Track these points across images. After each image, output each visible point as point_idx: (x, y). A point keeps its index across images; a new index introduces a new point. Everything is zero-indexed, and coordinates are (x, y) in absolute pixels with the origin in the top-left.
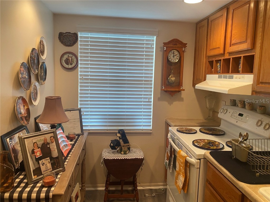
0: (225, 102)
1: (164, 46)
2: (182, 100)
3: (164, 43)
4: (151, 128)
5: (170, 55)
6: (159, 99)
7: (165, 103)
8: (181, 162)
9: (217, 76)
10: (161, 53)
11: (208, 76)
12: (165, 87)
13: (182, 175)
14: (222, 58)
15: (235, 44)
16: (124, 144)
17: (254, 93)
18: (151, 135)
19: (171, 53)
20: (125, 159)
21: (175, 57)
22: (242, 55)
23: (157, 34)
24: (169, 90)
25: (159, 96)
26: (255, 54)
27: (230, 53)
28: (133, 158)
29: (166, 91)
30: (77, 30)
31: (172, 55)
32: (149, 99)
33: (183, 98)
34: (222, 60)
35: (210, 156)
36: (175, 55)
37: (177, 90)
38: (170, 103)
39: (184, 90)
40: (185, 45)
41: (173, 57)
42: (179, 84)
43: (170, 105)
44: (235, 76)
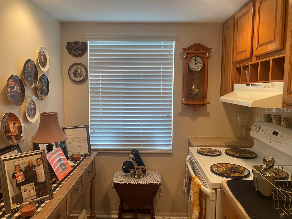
0: (259, 117)
1: (184, 53)
2: (208, 115)
3: (184, 49)
4: (171, 148)
5: (191, 63)
6: (180, 114)
7: (187, 120)
8: (195, 192)
9: (244, 85)
10: (181, 61)
11: (236, 86)
12: (186, 100)
13: (196, 208)
14: (249, 63)
15: (262, 45)
16: (138, 166)
17: (285, 105)
18: (171, 156)
19: (192, 60)
20: (138, 183)
21: (198, 65)
22: (271, 58)
23: (176, 39)
24: (190, 103)
25: (180, 110)
26: (284, 55)
27: (258, 57)
28: (147, 183)
29: (187, 105)
30: (86, 39)
31: (194, 62)
32: (168, 114)
33: (209, 113)
34: (250, 66)
35: (227, 186)
36: (198, 63)
37: (201, 103)
38: (194, 119)
39: (209, 103)
40: (209, 50)
41: (195, 64)
42: (204, 96)
43: (194, 121)
44: (264, 84)
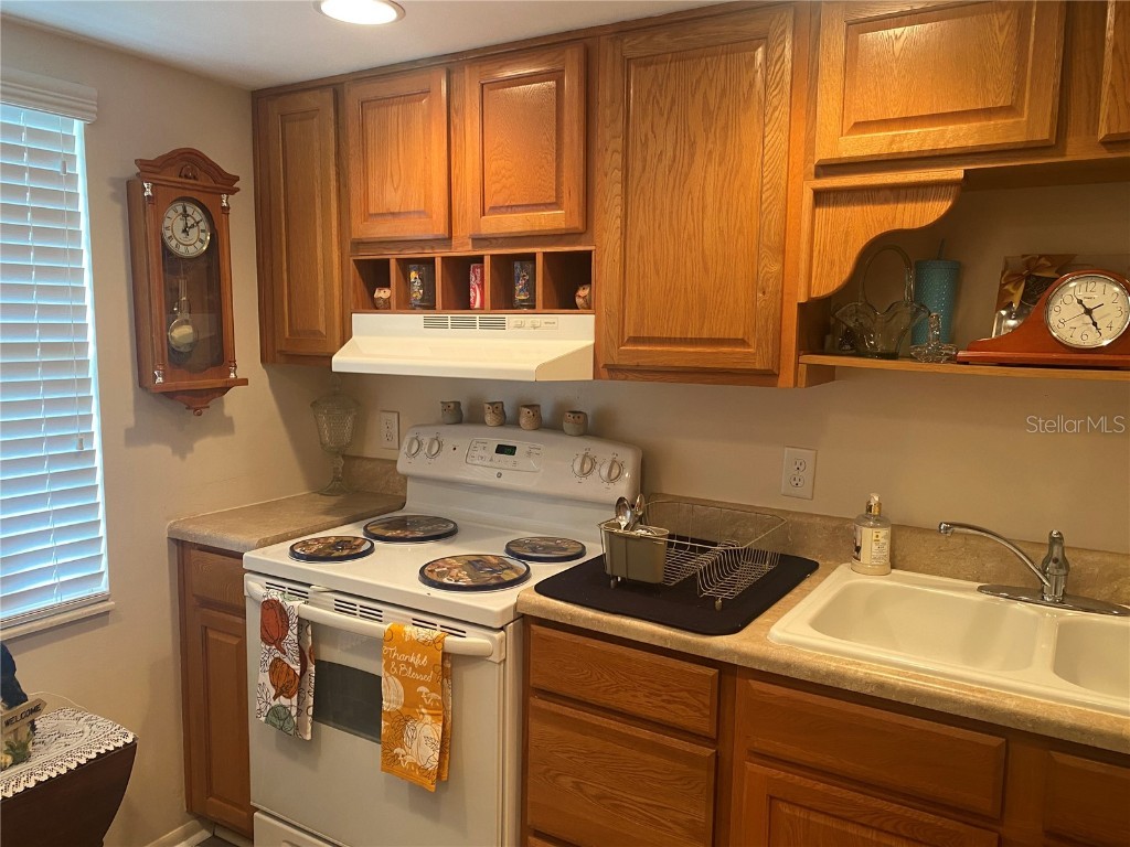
0: (396, 415)
1: (142, 176)
2: (227, 426)
3: (141, 163)
4: (103, 587)
5: (167, 223)
6: (133, 437)
7: (160, 453)
8: (420, 670)
9: (417, 319)
11: (360, 321)
12: (164, 377)
13: (428, 718)
14: (438, 254)
16: (10, 708)
19: (171, 213)
20: (38, 783)
21: (193, 233)
22: (539, 250)
23: (94, 112)
24: (185, 384)
25: (130, 420)
26: (593, 248)
27: (478, 240)
28: (83, 761)
29: (169, 395)
31: (179, 224)
32: (81, 441)
33: (231, 419)
34: (438, 260)
35: (542, 598)
36: (193, 226)
37: (219, 383)
38: (182, 450)
39: (245, 382)
40: (228, 184)
41: (185, 231)
42: (224, 356)
43: (183, 457)
44: (512, 319)
